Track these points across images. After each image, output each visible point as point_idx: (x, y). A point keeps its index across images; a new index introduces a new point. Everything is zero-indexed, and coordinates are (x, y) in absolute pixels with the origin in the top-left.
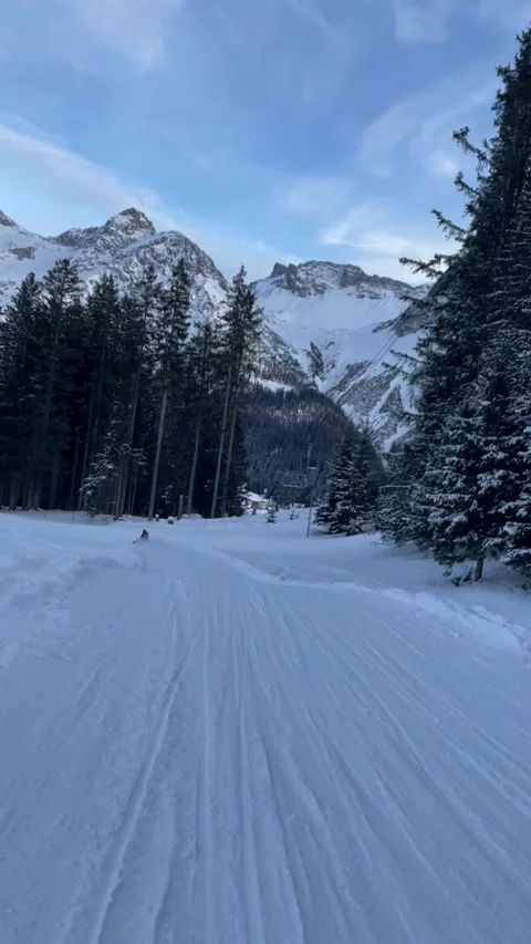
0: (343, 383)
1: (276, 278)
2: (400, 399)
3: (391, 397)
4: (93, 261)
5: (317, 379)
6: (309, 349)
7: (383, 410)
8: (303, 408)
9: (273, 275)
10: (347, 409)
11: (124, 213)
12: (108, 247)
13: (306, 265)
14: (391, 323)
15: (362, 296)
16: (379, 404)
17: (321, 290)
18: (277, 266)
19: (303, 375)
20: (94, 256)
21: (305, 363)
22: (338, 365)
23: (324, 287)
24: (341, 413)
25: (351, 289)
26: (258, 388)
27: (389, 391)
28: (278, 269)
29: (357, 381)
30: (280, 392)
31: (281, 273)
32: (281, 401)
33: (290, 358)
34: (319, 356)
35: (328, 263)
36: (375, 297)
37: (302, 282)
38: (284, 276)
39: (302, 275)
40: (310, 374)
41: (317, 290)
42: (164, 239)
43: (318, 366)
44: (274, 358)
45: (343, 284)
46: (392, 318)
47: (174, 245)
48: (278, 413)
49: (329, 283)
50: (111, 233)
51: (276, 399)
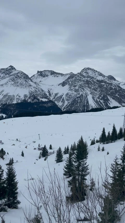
0: (55, 97)
1: (38, 74)
2: (64, 100)
3: (63, 99)
4: (5, 77)
5: (50, 97)
6: (48, 91)
7: (61, 102)
8: (49, 103)
9: (37, 73)
10: (56, 102)
11: (9, 67)
12: (7, 74)
13: (44, 71)
14: (61, 84)
15: (55, 77)
16: (61, 101)
17: (47, 76)
18: (38, 71)
19: (48, 96)
20: (5, 76)
21: (48, 94)
22: (53, 93)
23: (48, 75)
24: (55, 103)
25: (53, 75)
26: (41, 101)
27: (62, 98)
28: (38, 72)
29: (57, 97)
30: (45, 101)
31: (39, 73)
32: (46, 103)
33: (45, 93)
34: (50, 92)
35: (48, 70)
36: (58, 77)
37: (43, 74)
38: (40, 73)
39: (43, 73)
40: (49, 96)
41: (46, 76)
42: (19, 72)
43: (50, 95)
44: (42, 94)
45: (51, 74)
46: (61, 83)
47: (21, 74)
48: (46, 105)
49: (48, 74)
50: (8, 71)
51: (45, 102)
